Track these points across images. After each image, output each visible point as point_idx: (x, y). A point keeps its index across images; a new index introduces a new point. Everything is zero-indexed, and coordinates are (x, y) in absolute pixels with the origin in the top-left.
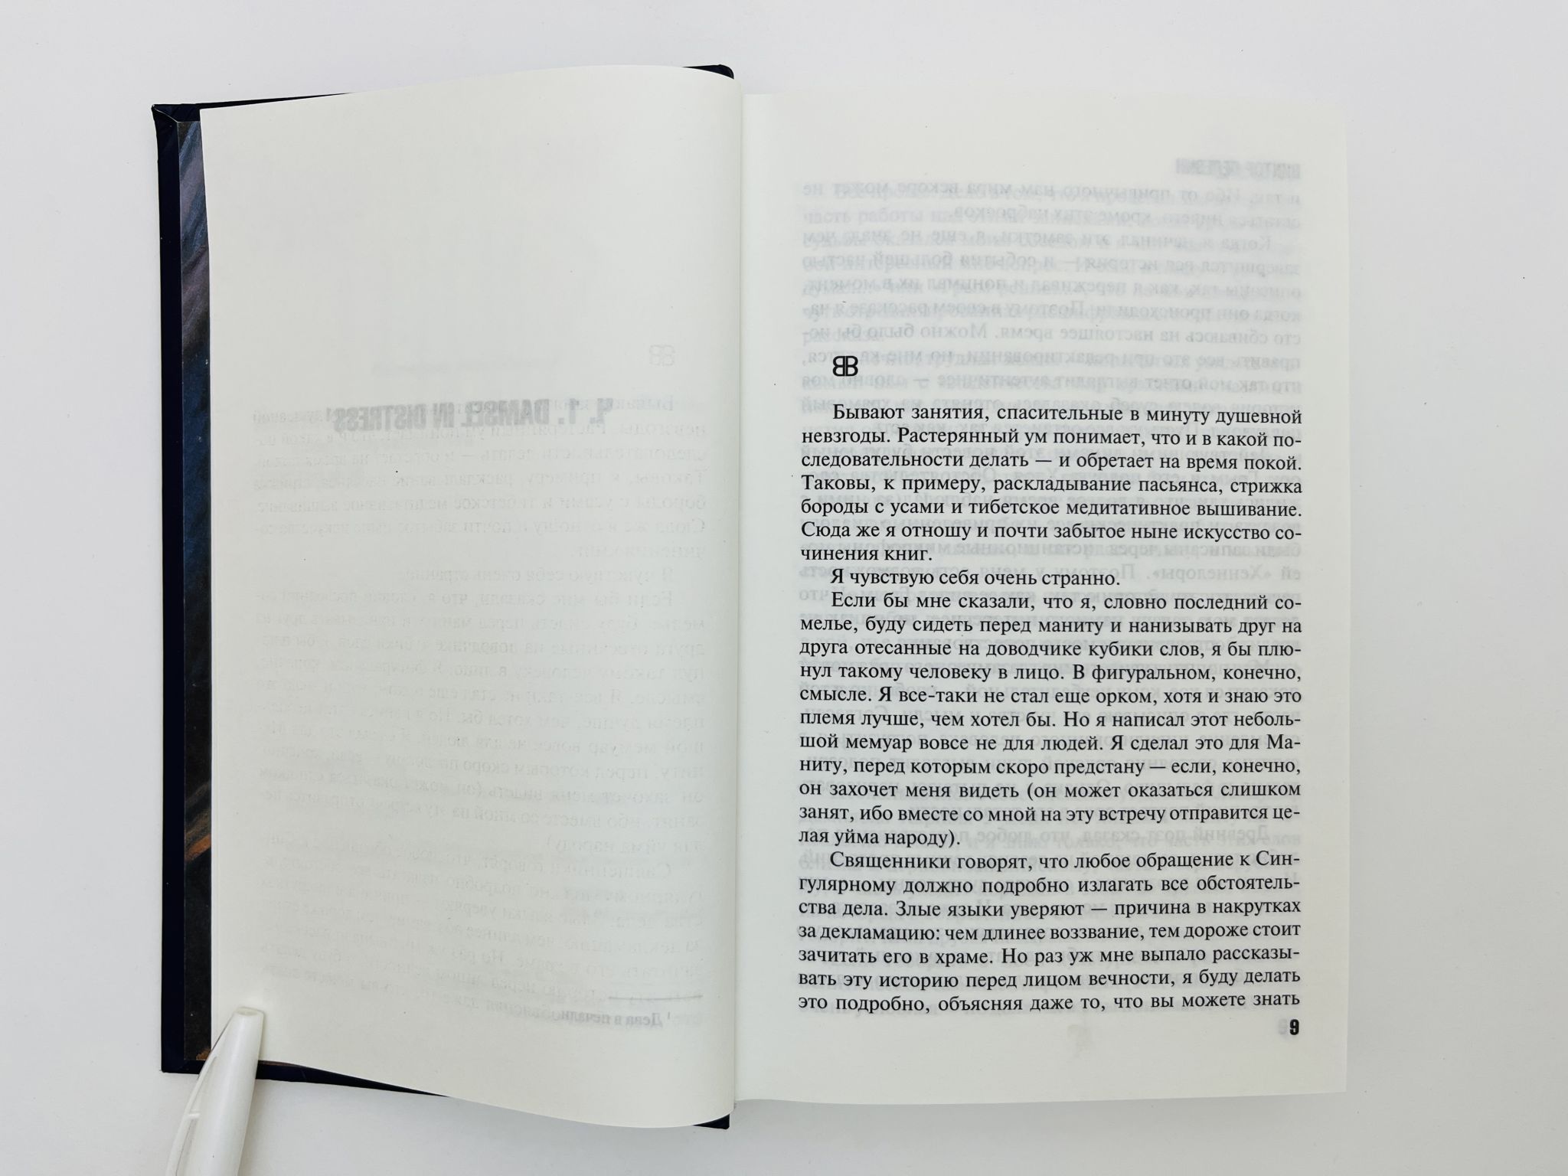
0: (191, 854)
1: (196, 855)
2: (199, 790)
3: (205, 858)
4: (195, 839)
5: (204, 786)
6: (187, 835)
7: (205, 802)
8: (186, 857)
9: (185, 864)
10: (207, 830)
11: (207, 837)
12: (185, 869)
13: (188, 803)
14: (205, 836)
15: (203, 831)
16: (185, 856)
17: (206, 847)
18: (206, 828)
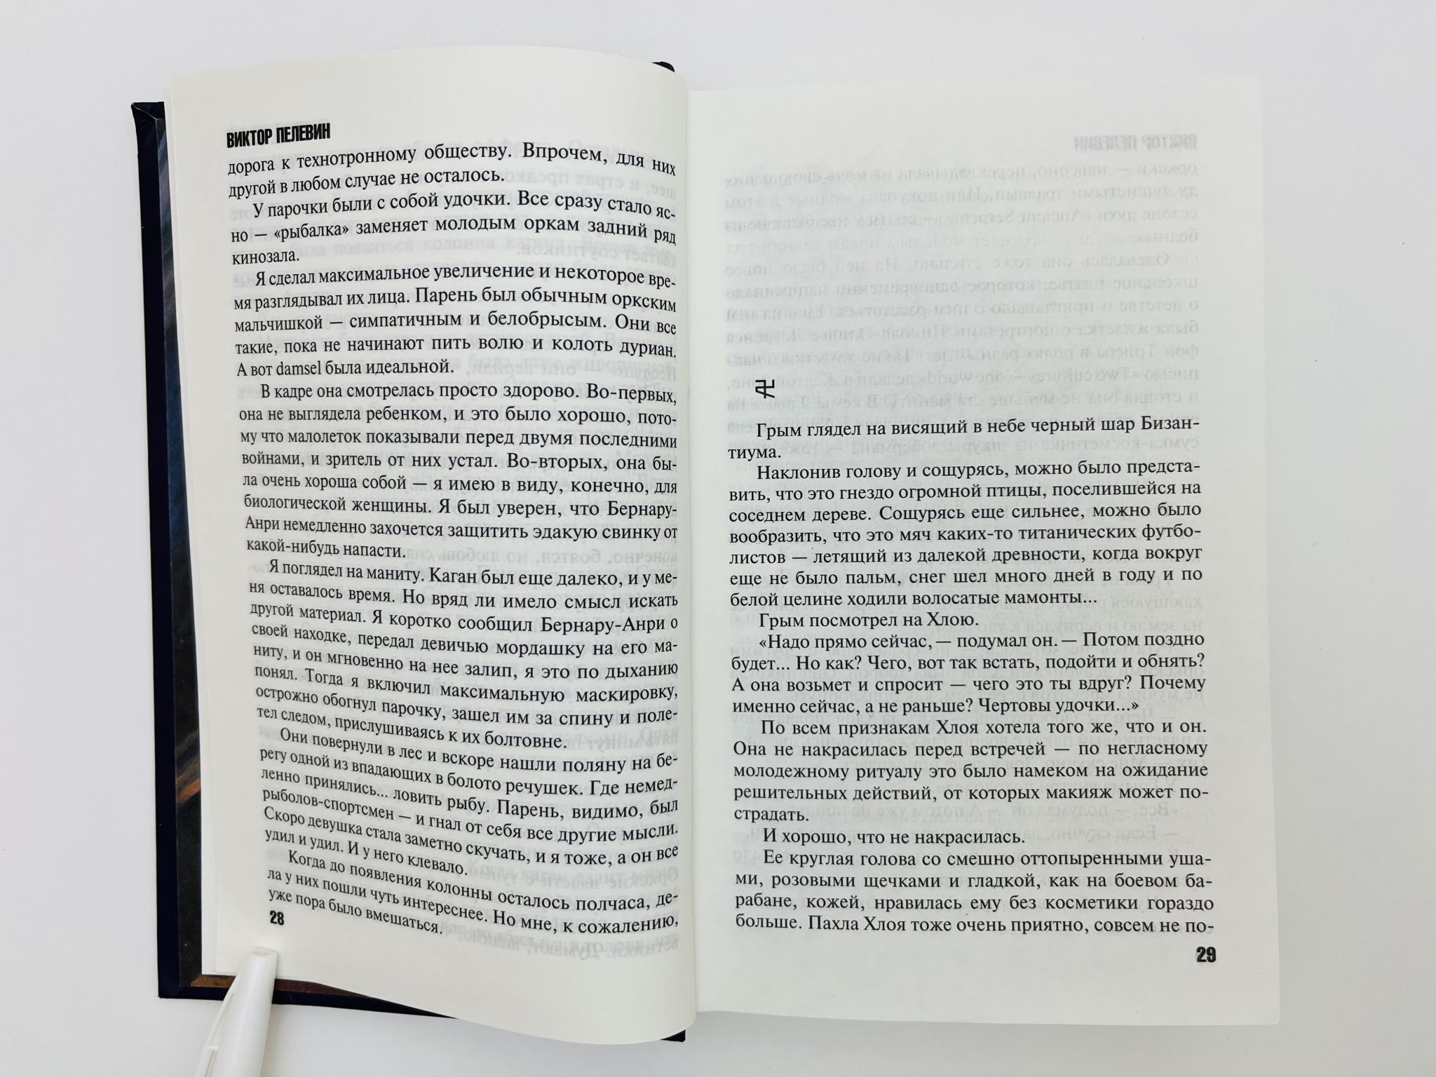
0: (182, 797)
1: (187, 798)
2: (189, 737)
3: (195, 801)
4: (186, 783)
5: (193, 734)
6: (178, 780)
7: (194, 749)
8: (177, 800)
9: (177, 807)
10: (196, 775)
11: (197, 781)
12: (177, 812)
13: (179, 750)
14: (193, 780)
15: (192, 775)
16: (177, 797)
17: (196, 791)
18: (195, 773)
